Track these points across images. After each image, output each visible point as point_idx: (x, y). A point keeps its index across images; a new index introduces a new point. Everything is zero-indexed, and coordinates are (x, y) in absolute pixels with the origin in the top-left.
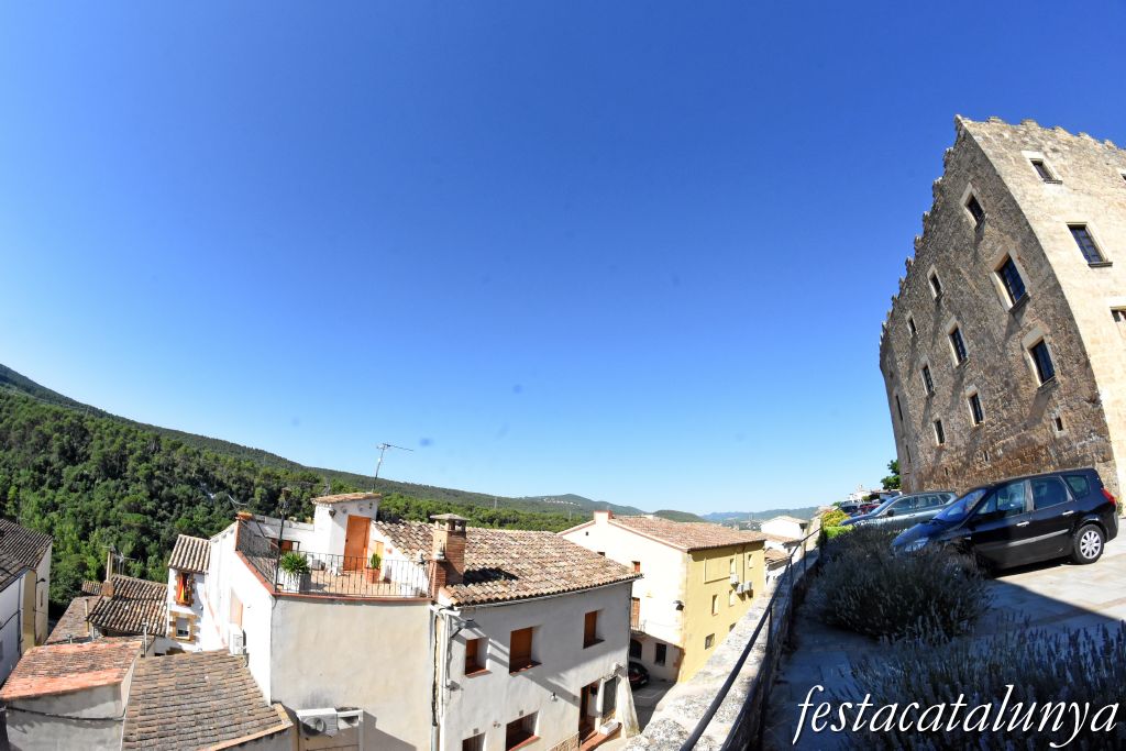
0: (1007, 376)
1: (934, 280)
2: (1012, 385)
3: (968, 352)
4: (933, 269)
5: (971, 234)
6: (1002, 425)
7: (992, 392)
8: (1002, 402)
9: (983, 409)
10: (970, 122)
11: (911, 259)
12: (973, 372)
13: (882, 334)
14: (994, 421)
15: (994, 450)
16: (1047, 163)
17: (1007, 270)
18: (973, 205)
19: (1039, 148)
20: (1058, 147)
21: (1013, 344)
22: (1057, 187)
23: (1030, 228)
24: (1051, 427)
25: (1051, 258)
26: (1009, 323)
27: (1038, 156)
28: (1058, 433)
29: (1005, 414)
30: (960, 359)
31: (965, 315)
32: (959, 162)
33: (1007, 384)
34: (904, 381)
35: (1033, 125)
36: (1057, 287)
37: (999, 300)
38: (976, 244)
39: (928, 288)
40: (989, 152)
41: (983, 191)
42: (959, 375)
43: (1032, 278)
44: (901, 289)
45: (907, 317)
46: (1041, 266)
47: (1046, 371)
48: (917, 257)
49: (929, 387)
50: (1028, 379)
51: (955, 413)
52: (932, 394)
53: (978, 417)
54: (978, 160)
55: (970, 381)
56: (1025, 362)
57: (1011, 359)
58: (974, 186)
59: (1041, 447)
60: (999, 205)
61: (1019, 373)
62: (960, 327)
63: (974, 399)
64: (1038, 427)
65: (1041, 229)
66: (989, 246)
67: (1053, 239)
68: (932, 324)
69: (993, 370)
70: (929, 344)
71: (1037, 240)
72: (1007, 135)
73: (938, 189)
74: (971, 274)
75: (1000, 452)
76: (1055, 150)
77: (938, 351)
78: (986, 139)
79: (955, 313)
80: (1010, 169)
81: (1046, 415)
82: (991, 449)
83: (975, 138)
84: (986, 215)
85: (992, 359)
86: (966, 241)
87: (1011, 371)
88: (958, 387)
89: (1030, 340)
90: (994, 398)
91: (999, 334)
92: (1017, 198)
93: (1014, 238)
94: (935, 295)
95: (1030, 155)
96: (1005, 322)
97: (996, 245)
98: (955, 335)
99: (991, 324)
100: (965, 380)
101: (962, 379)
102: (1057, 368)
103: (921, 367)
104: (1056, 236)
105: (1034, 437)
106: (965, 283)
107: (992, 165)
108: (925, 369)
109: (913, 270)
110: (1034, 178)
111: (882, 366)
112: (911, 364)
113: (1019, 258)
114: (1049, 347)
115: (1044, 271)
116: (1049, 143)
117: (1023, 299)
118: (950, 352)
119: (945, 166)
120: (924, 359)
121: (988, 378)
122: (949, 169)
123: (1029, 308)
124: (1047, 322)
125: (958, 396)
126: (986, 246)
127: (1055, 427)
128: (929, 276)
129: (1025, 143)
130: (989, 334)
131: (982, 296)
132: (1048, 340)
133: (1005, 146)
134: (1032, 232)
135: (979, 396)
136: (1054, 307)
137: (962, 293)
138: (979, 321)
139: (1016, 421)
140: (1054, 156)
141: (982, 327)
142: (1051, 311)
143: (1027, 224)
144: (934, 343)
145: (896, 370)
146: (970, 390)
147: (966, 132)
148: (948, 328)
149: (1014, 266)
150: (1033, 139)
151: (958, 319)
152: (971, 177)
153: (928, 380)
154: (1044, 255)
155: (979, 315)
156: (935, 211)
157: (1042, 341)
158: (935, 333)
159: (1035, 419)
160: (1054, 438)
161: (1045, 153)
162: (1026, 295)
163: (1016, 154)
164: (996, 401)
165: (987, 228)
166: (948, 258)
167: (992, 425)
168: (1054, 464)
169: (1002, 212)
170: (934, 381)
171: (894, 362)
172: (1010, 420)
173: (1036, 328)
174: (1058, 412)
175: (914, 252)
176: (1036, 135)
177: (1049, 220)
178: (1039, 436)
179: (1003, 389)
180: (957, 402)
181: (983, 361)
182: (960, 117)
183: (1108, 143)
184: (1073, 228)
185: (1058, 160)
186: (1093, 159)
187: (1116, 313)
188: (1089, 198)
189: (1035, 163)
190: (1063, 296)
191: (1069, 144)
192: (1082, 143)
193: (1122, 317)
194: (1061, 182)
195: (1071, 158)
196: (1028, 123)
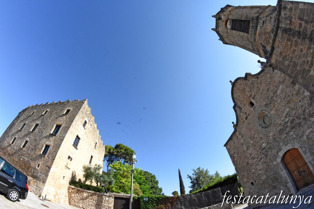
0: (37, 145)
1: (47, 112)
2: (36, 148)
3: (35, 131)
4: (49, 110)
5: (61, 114)
6: (27, 154)
7: (31, 145)
8: (31, 149)
9: (26, 146)
10: (87, 103)
11: (49, 103)
12: (32, 136)
13: (27, 107)
14: (26, 151)
15: (21, 158)
16: (87, 124)
17: (58, 127)
18: (68, 111)
19: (89, 121)
20: (92, 125)
21: (44, 140)
22: (84, 128)
23: (70, 126)
24: (36, 165)
25: (67, 134)
26: (48, 135)
27: (87, 121)
28: (37, 167)
29: (29, 152)
30: (33, 130)
31: (43, 124)
32: (76, 103)
33: (35, 146)
34: (19, 121)
35: (93, 118)
36: (63, 140)
37: (51, 130)
38: (59, 116)
39: (44, 111)
40: (82, 109)
41: (72, 112)
42: (30, 133)
43: (60, 133)
44: (40, 105)
45: (34, 111)
46: (64, 134)
47: (45, 152)
48: (50, 104)
49: (22, 129)
50: (40, 150)
51: (20, 140)
52: (20, 131)
53: (24, 147)
54: (79, 107)
55: (29, 137)
56: (43, 146)
57: (41, 142)
58: (72, 109)
59: (31, 167)
60: (71, 117)
61: (40, 147)
62: (39, 125)
63: (27, 142)
64: (34, 162)
65: (71, 129)
66: (61, 119)
67: (72, 133)
68: (36, 118)
69: (36, 140)
70: (31, 120)
71: (68, 129)
72: (88, 112)
73: (68, 101)
74: (52, 119)
75: (22, 159)
76: (91, 125)
77: (30, 124)
78: (85, 107)
79: (42, 121)
80: (81, 116)
81: (37, 161)
82: (20, 156)
83: (84, 105)
84: (67, 115)
85: (37, 138)
86: (59, 114)
87: (38, 144)
88: (26, 135)
89: (48, 143)
90: (30, 146)
91: (44, 135)
92: (75, 120)
93: (66, 124)
94: (43, 114)
95: (86, 119)
96: (47, 134)
97: (62, 121)
98: (37, 125)
99: (45, 131)
100: (29, 136)
101: (29, 135)
102: (47, 154)
103: (25, 123)
104: (73, 133)
105: (31, 163)
106: (50, 119)
107: (79, 111)
108: (25, 124)
109: (46, 105)
110: (82, 122)
111: (20, 113)
112: (24, 120)
113: (62, 128)
114: (50, 148)
115: (63, 135)
116: (92, 123)
117: (54, 134)
118: (32, 127)
119: (74, 101)
120: (27, 122)
121: (33, 141)
122: (74, 102)
123: (54, 137)
124: (54, 144)
125: (24, 137)
126: (60, 119)
127: (37, 166)
128: (47, 110)
129: (89, 117)
130: (42, 133)
131: (49, 125)
132: (51, 147)
133: (85, 113)
134: (70, 127)
135: (28, 142)
136: (58, 143)
137: (47, 120)
138: (44, 128)
139: (30, 156)
140: (90, 125)
141: (42, 130)
142: (57, 143)
143: (71, 125)
144: (32, 121)
145: (20, 117)
146: (28, 139)
147: (84, 102)
148: (37, 122)
149: (60, 128)
150: (91, 119)
151: (41, 123)
152: (74, 108)
153: (23, 127)
154: (67, 133)
155: (45, 127)
156: (63, 103)
157: (50, 146)
158: (34, 120)
159: (34, 160)
160: (35, 168)
161: (89, 123)
162: (56, 135)
163: (85, 116)
164: (30, 147)
165: (65, 117)
166: (53, 112)
167: (25, 152)
168: (31, 173)
169: (70, 118)
170: (23, 129)
171: (22, 115)
172: (29, 154)
173: (51, 142)
174: (40, 163)
175: (51, 103)
176: (92, 119)
177: (75, 130)
178: (32, 164)
179: (33, 146)
180: (23, 138)
181: (36, 136)
182: (87, 100)
183: (100, 136)
184: (77, 136)
185: (89, 126)
186: (95, 134)
187: (69, 157)
188: (86, 137)
189: (85, 121)
190: (62, 143)
191: (94, 128)
192: (97, 131)
193: (70, 159)
194: (85, 129)
195: (91, 129)
196: (93, 117)
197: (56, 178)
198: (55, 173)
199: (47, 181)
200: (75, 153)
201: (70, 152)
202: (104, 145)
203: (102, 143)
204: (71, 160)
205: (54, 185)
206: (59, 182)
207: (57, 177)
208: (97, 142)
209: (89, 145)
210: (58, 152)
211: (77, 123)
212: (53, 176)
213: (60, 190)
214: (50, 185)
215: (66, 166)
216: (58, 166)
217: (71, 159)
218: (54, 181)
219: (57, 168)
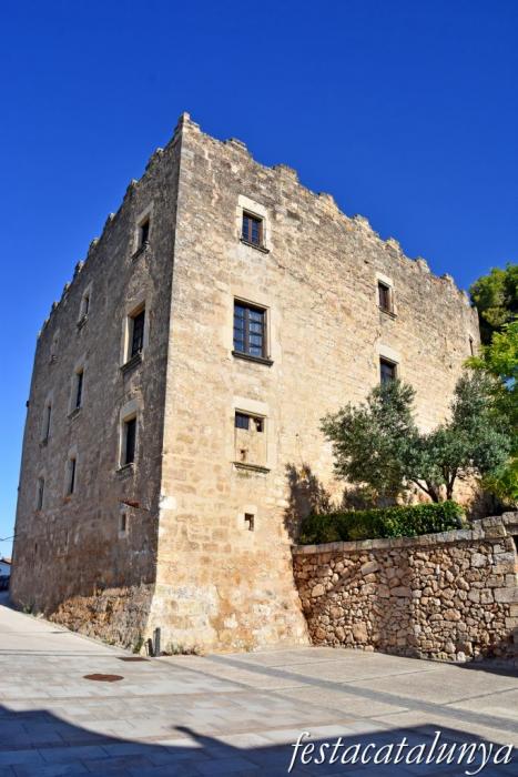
0: (100, 446)
1: (87, 300)
2: (101, 460)
4: (89, 288)
5: (129, 261)
7: (86, 459)
10: (197, 130)
11: (82, 265)
12: (77, 428)
17: (137, 321)
18: (145, 228)
19: (271, 204)
20: (303, 215)
21: (115, 409)
22: (257, 254)
25: (174, 325)
26: (118, 382)
27: (259, 210)
31: (94, 356)
32: (158, 170)
33: (97, 457)
35: (289, 176)
36: (165, 360)
37: (120, 351)
38: (127, 276)
39: (79, 309)
40: (187, 173)
47: (128, 453)
50: (113, 458)
57: (108, 425)
58: (154, 207)
61: (108, 446)
62: (85, 368)
63: (73, 464)
66: (136, 283)
67: (196, 306)
71: (169, 299)
72: (235, 169)
73: (131, 191)
76: (292, 215)
78: (199, 158)
80: (201, 206)
83: (183, 150)
84: (148, 246)
86: (122, 268)
87: (103, 440)
89: (127, 412)
91: (107, 392)
94: (81, 319)
95: (245, 203)
96: (115, 380)
97: (141, 286)
98: (80, 376)
99: (105, 377)
102: (136, 455)
107: (178, 191)
110: (229, 230)
113: (151, 312)
114: (138, 428)
116: (295, 205)
117: (135, 360)
119: (147, 168)
122: (148, 173)
123: (137, 373)
124: (145, 397)
126: (133, 283)
128: (84, 295)
129: (255, 189)
130: (101, 391)
131: (110, 340)
132: (140, 418)
133: (220, 179)
134: (170, 285)
136: (155, 382)
138: (99, 370)
140: (286, 221)
142: (151, 386)
143: (171, 276)
147: (178, 138)
150: (273, 190)
152: (157, 195)
154: (169, 319)
156: (118, 216)
157: (135, 418)
161: (274, 214)
162: (140, 357)
163: (227, 193)
165: (142, 262)
173: (135, 400)
175: (86, 257)
176: (282, 188)
182: (186, 117)
183: (392, 243)
184: (240, 304)
185: (288, 228)
186: (348, 249)
187: (242, 419)
188: (296, 284)
189: (247, 215)
190: (165, 374)
191: (326, 219)
192: (349, 226)
193: (253, 425)
194: (268, 252)
195: (310, 233)
196: (283, 171)
197: (207, 538)
198: (190, 516)
199: (161, 569)
200: (264, 384)
201: (236, 393)
202: (443, 277)
203: (428, 270)
204: (260, 429)
205: (205, 572)
206: (227, 549)
207: (210, 534)
208: (388, 281)
209: (341, 315)
210: (167, 421)
211: (198, 248)
212: (184, 533)
213: (244, 583)
214: (182, 578)
215: (238, 465)
216: (196, 480)
217: (259, 421)
218: (201, 553)
219: (192, 490)
